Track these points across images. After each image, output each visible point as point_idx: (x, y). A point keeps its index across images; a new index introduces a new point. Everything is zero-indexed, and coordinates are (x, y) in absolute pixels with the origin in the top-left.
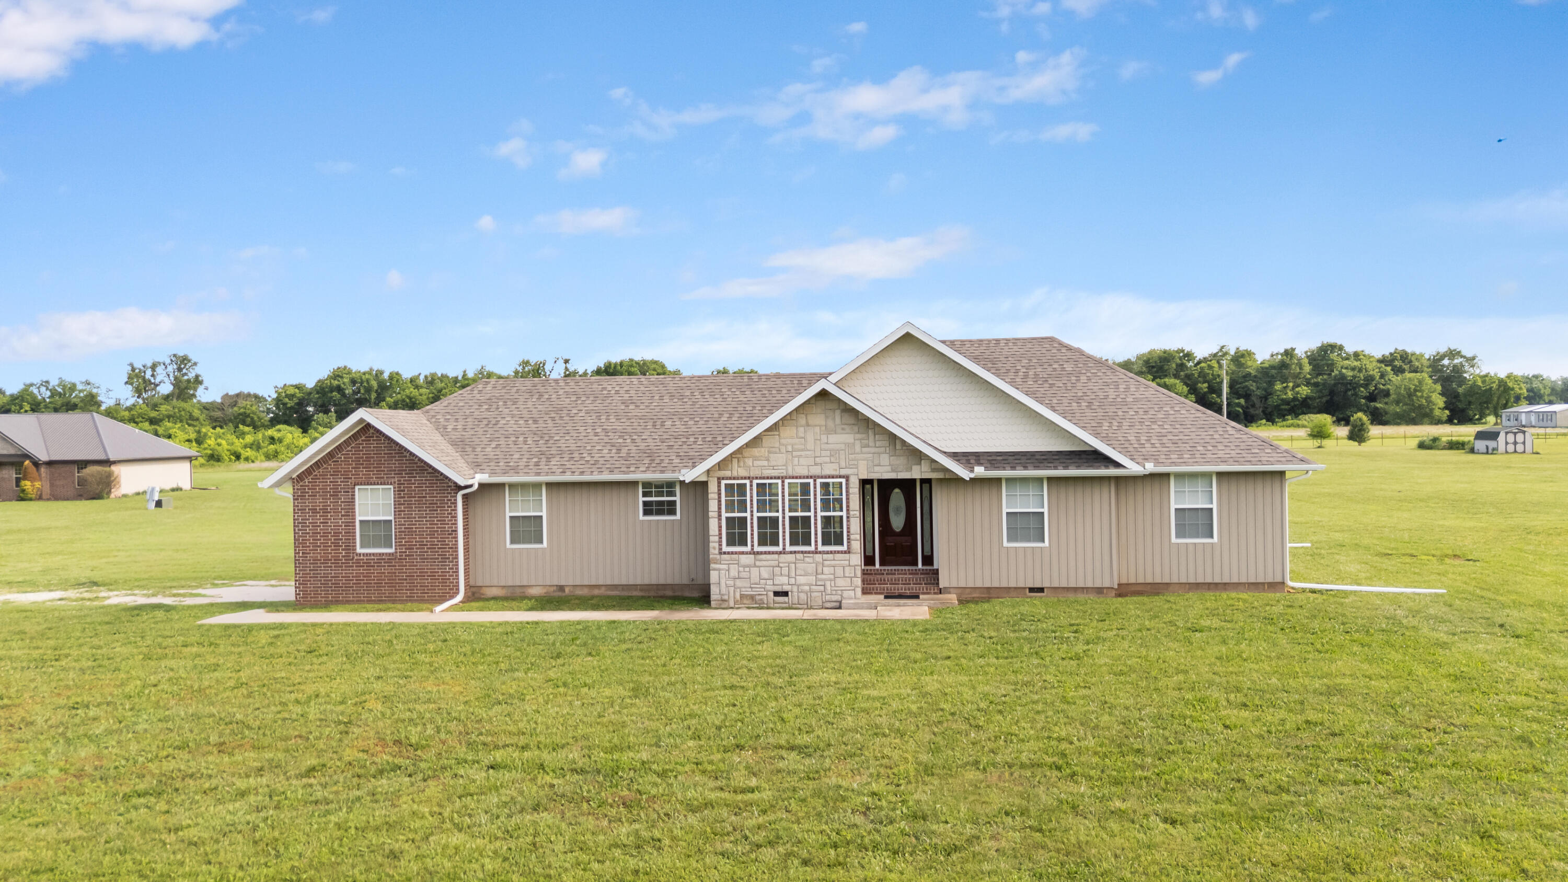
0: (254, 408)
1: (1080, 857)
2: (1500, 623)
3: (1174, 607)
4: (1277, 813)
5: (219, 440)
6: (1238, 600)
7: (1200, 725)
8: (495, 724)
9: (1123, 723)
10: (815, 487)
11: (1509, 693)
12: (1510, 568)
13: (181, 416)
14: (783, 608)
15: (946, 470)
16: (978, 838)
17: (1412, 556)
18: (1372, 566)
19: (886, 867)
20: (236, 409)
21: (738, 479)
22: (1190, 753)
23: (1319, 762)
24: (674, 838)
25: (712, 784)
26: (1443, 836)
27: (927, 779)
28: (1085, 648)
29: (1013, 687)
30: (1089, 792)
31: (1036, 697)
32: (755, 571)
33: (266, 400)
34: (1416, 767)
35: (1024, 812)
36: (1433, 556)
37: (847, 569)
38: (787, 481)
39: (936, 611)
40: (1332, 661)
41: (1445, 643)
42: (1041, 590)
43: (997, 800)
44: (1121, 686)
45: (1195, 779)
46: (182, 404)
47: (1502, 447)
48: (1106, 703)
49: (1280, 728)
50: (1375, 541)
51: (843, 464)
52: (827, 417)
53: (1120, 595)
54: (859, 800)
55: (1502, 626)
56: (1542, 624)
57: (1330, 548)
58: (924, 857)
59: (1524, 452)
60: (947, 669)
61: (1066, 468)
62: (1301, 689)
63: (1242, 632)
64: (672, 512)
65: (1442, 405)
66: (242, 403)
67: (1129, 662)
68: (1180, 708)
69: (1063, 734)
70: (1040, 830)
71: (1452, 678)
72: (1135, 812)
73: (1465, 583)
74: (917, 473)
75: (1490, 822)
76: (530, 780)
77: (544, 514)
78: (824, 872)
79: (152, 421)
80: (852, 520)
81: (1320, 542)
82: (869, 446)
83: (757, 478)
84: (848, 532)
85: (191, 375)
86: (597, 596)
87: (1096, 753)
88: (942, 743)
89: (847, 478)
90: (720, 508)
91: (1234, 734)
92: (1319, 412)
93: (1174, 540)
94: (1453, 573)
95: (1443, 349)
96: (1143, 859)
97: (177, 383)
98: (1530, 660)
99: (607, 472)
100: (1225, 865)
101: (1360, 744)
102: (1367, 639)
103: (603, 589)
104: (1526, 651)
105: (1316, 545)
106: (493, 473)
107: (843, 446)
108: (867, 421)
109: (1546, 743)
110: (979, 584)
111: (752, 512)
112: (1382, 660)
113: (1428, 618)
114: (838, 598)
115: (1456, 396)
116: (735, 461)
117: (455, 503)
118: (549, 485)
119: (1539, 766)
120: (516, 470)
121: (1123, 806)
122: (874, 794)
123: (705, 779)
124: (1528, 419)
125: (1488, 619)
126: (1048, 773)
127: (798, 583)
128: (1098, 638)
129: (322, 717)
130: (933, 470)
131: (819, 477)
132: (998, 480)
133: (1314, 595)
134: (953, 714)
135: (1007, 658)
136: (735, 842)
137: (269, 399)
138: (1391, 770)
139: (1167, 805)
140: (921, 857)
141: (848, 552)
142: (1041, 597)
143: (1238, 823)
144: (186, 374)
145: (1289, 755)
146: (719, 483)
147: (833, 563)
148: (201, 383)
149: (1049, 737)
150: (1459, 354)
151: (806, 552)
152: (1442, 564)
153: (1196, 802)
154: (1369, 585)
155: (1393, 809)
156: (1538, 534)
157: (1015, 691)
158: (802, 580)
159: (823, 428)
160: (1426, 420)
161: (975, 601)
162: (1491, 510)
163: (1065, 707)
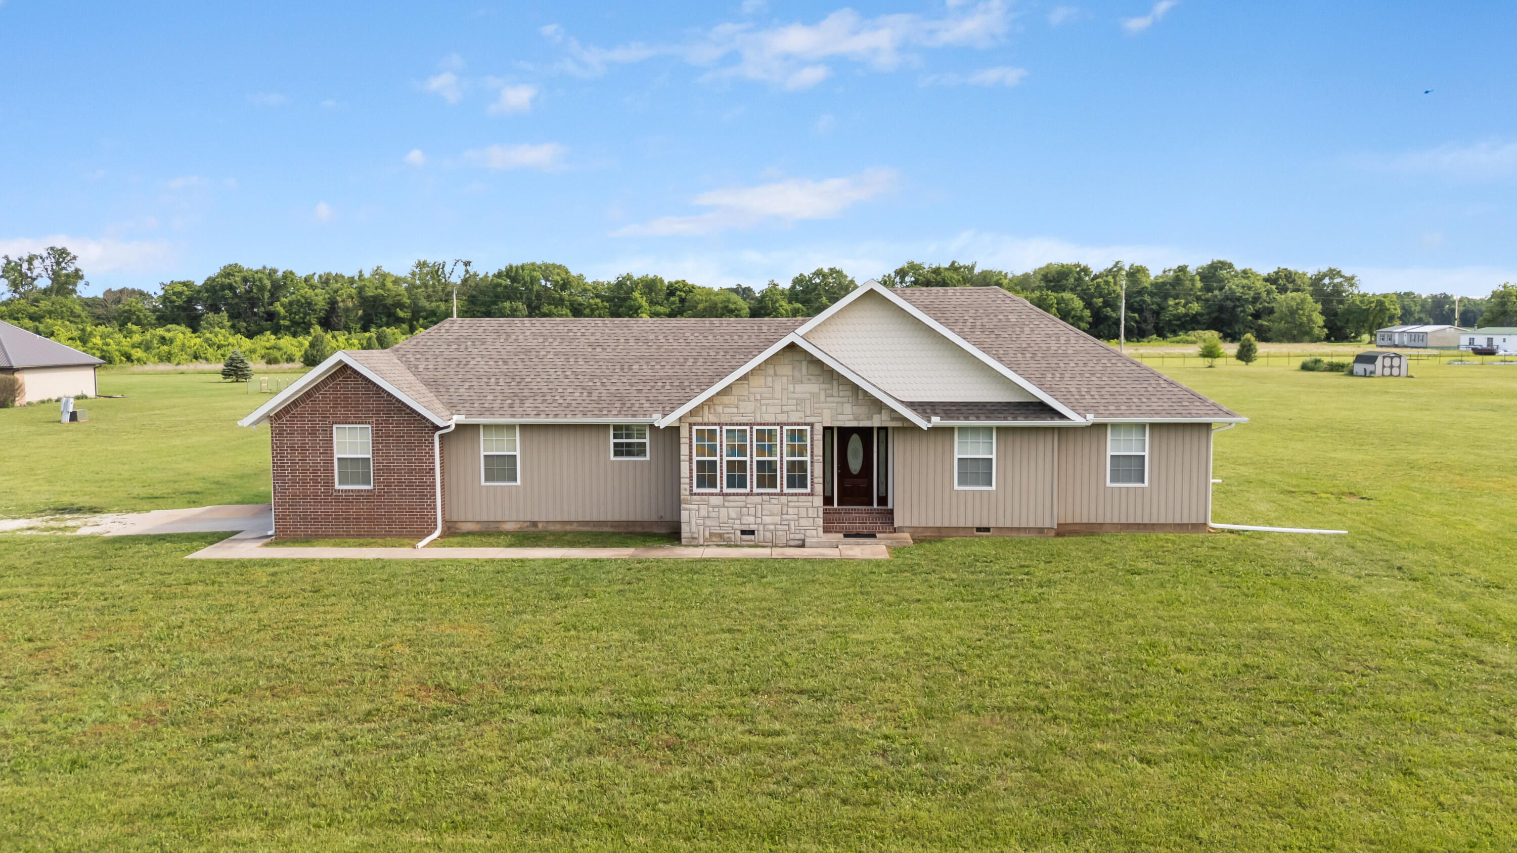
0: (139, 305)
1: (1076, 795)
2: (1399, 565)
3: (1110, 547)
4: (1233, 753)
5: (108, 340)
6: (1167, 540)
7: (1155, 669)
8: (523, 667)
9: (1089, 668)
10: (782, 434)
11: (1413, 638)
12: (1402, 507)
13: (62, 312)
14: (750, 546)
15: (905, 419)
16: (987, 778)
17: (1313, 493)
18: (1279, 505)
19: (914, 806)
20: (120, 306)
21: (708, 424)
22: (1151, 697)
23: (1262, 704)
24: (724, 780)
25: (740, 728)
26: (1372, 773)
27: (930, 722)
28: (1040, 591)
29: (984, 631)
30: (1072, 734)
31: (1007, 642)
32: (723, 511)
33: (152, 298)
34: (1344, 708)
35: (1021, 754)
36: (1332, 494)
37: (810, 510)
38: (755, 428)
39: (896, 551)
40: (1259, 605)
41: (1353, 587)
42: (987, 530)
43: (995, 742)
44: (1079, 630)
45: (1159, 721)
46: (60, 298)
47: (1379, 371)
48: (1070, 647)
49: (1224, 672)
50: (1278, 477)
51: (808, 413)
52: (794, 368)
53: (1058, 534)
54: (876, 743)
55: (1400, 568)
56: (1435, 567)
57: (1239, 485)
58: (943, 797)
59: (1399, 375)
60: (921, 613)
61: (1015, 418)
62: (1236, 633)
63: (1175, 576)
64: (642, 453)
65: (1321, 323)
66: (126, 300)
67: (1082, 607)
68: (1136, 653)
69: (1038, 678)
70: (1038, 771)
71: (1364, 622)
72: (1114, 752)
73: (1363, 524)
74: (876, 422)
75: (1410, 761)
76: (575, 724)
77: (518, 453)
78: (863, 811)
79: (32, 318)
80: (815, 464)
81: (1230, 478)
82: (833, 396)
83: (726, 424)
84: (812, 476)
85: (71, 269)
86: (570, 532)
87: (1070, 697)
88: (935, 687)
89: (812, 425)
90: (691, 452)
91: (1186, 678)
92: (1208, 328)
93: (1109, 484)
94: (1352, 513)
95: (1324, 269)
96: (1129, 796)
97: (56, 276)
98: (1428, 604)
99: (580, 415)
100: (1198, 800)
101: (1294, 687)
102: (1286, 583)
103: (575, 524)
104: (1424, 595)
105: (1227, 481)
106: (469, 415)
107: (808, 396)
108: (832, 371)
109: (1448, 685)
110: (931, 525)
111: (721, 456)
112: (1301, 604)
113: (1335, 560)
114: (801, 536)
115: (1336, 314)
116: (706, 408)
117: (433, 443)
118: (523, 426)
119: (1444, 707)
120: (491, 412)
121: (1104, 747)
122: (886, 737)
123: (732, 723)
124: (1401, 338)
125: (1387, 561)
126: (1033, 717)
127: (764, 522)
128: (1049, 581)
129: (357, 661)
130: (893, 419)
131: (785, 424)
132: (952, 429)
133: (1232, 535)
134: (938, 659)
135: (971, 601)
136: (777, 783)
137: (155, 297)
138: (1321, 711)
139: (1140, 747)
140: (941, 796)
141: (812, 494)
142: (988, 537)
143: (1203, 762)
144: (64, 268)
145: (1235, 698)
146: (691, 429)
147: (797, 504)
148: (81, 278)
149: (1027, 682)
150: (1339, 273)
151: (772, 494)
152: (1340, 503)
153: (1164, 743)
154: (1280, 526)
155: (1329, 748)
156: (1420, 469)
157: (987, 635)
158: (767, 520)
159: (791, 378)
160: (1306, 338)
161: (929, 540)
162: (1376, 441)
163: (1035, 651)
